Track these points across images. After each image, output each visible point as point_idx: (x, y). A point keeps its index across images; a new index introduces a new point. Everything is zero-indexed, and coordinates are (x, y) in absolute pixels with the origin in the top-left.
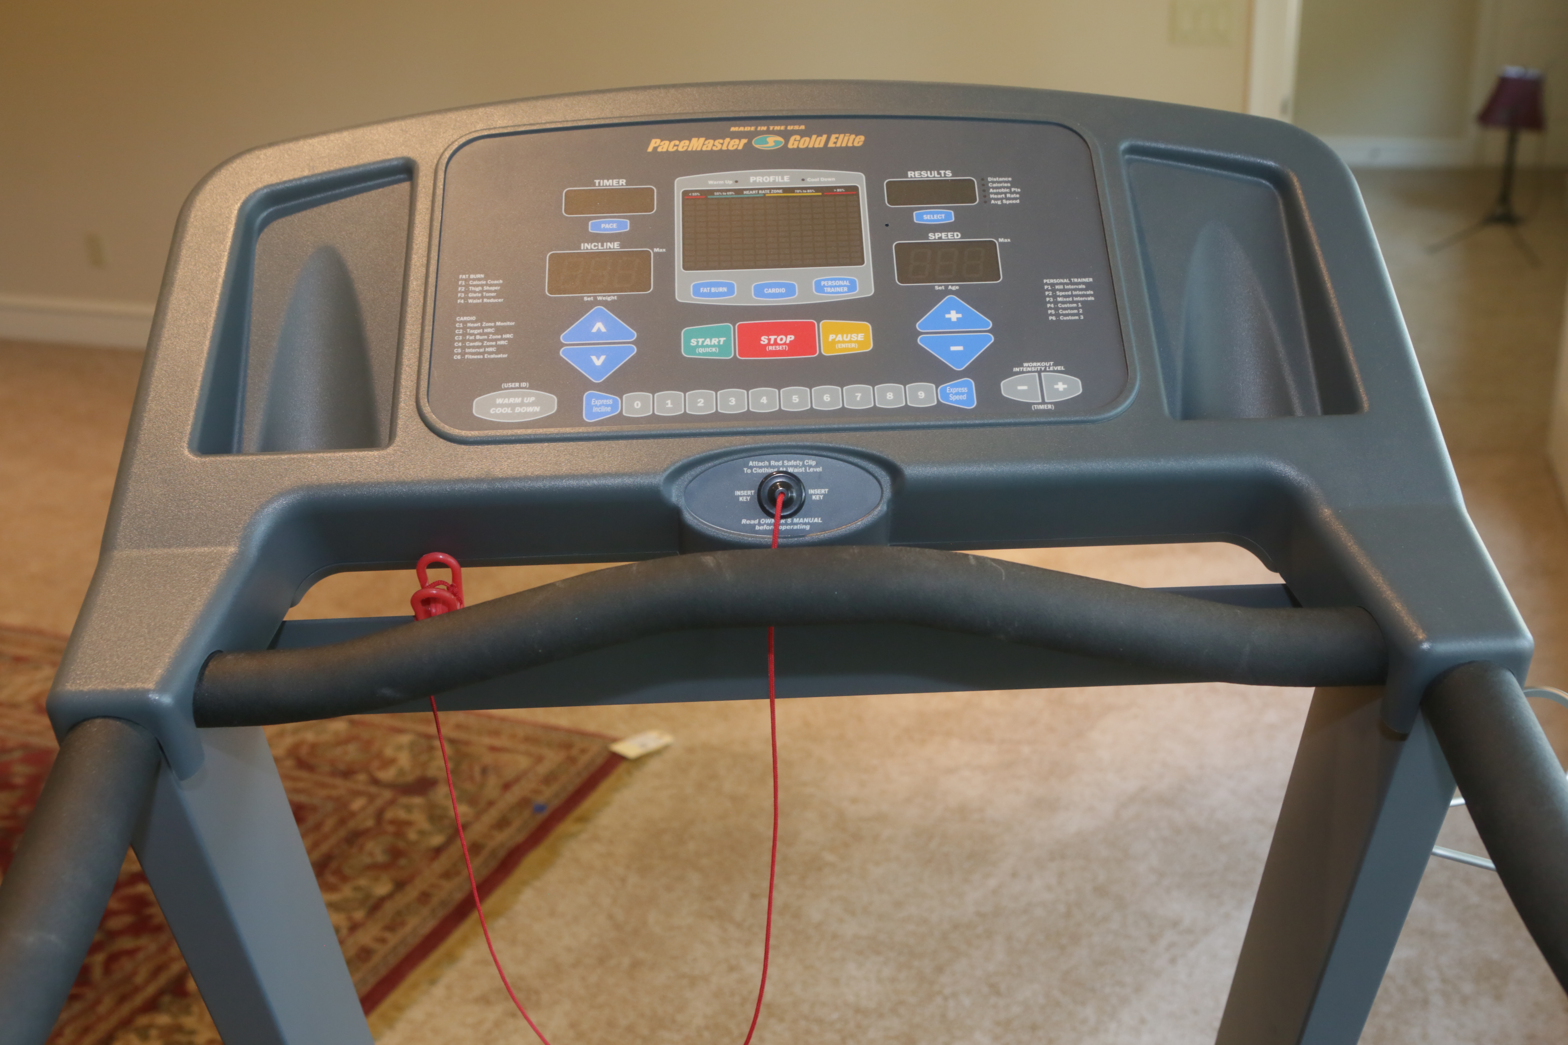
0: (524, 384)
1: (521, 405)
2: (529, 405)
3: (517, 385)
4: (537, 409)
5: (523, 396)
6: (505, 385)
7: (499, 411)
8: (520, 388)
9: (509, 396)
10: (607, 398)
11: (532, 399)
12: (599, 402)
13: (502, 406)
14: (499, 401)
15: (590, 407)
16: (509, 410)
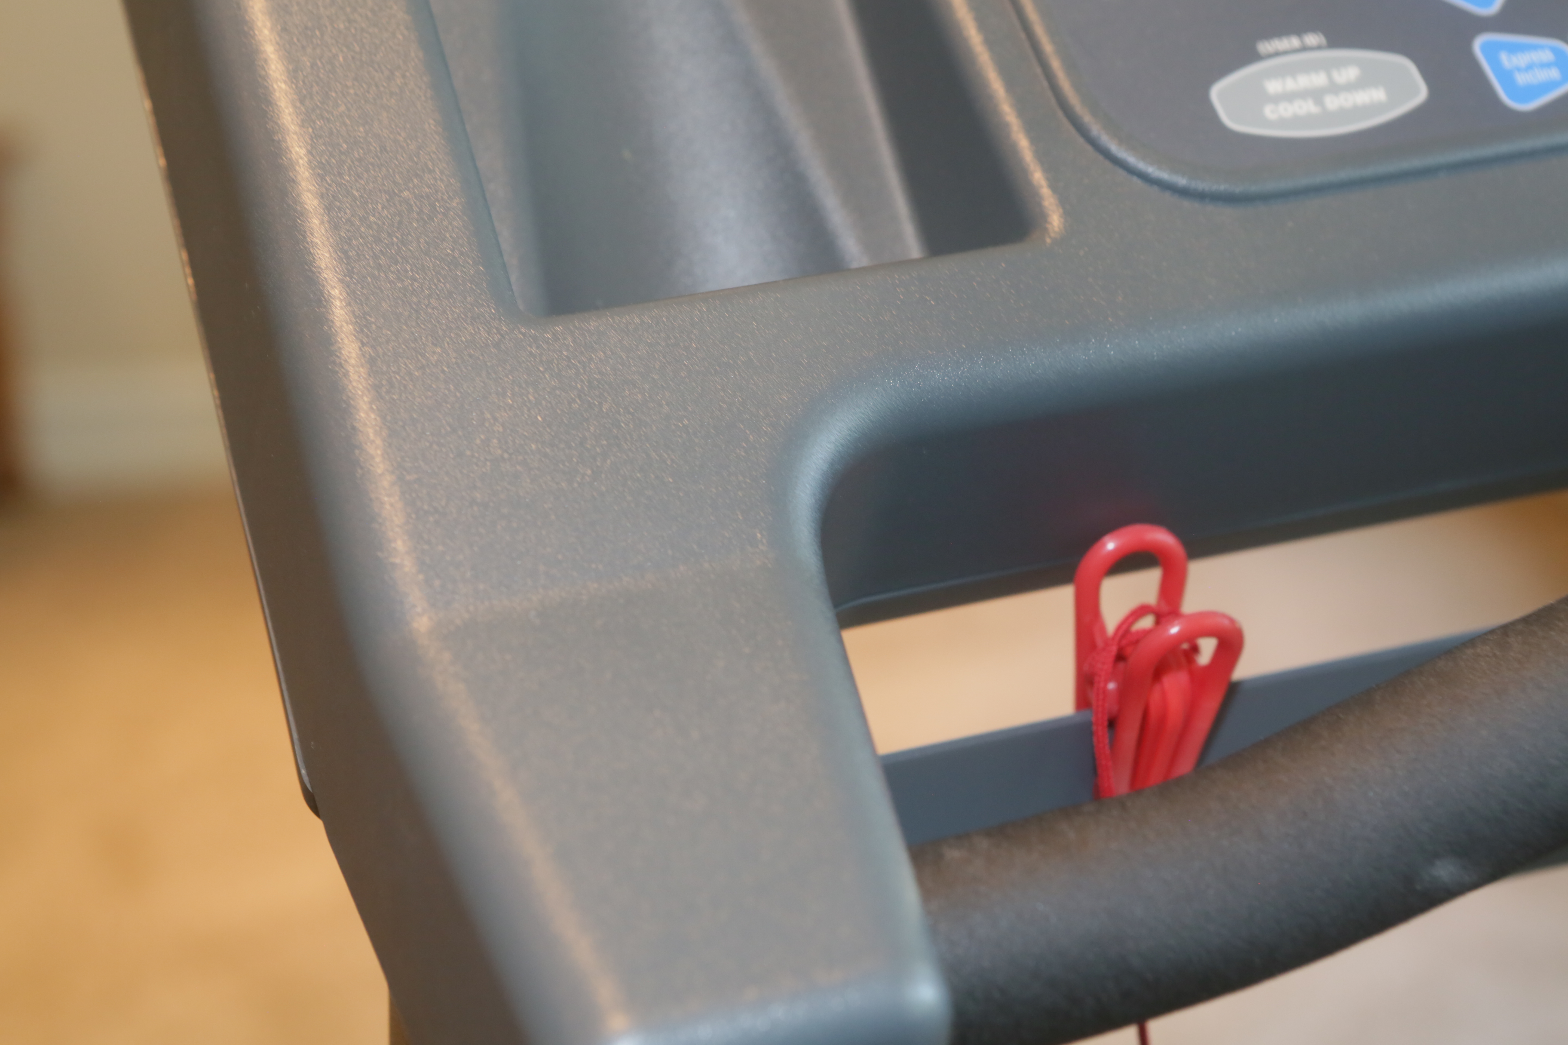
0: (1312, 39)
1: (1335, 89)
2: (1350, 87)
3: (1294, 42)
4: (1378, 95)
5: (1327, 67)
6: (1265, 47)
7: (1287, 110)
8: (1304, 49)
9: (1292, 71)
10: (1542, 47)
11: (1351, 73)
12: (1521, 59)
13: (1290, 97)
14: (1273, 86)
15: (1507, 77)
16: (1307, 107)
